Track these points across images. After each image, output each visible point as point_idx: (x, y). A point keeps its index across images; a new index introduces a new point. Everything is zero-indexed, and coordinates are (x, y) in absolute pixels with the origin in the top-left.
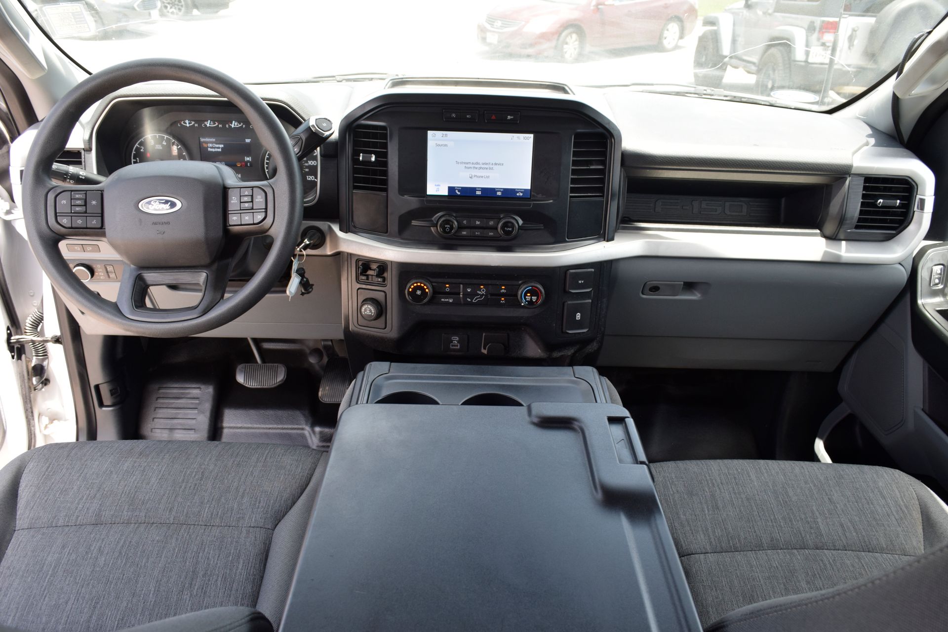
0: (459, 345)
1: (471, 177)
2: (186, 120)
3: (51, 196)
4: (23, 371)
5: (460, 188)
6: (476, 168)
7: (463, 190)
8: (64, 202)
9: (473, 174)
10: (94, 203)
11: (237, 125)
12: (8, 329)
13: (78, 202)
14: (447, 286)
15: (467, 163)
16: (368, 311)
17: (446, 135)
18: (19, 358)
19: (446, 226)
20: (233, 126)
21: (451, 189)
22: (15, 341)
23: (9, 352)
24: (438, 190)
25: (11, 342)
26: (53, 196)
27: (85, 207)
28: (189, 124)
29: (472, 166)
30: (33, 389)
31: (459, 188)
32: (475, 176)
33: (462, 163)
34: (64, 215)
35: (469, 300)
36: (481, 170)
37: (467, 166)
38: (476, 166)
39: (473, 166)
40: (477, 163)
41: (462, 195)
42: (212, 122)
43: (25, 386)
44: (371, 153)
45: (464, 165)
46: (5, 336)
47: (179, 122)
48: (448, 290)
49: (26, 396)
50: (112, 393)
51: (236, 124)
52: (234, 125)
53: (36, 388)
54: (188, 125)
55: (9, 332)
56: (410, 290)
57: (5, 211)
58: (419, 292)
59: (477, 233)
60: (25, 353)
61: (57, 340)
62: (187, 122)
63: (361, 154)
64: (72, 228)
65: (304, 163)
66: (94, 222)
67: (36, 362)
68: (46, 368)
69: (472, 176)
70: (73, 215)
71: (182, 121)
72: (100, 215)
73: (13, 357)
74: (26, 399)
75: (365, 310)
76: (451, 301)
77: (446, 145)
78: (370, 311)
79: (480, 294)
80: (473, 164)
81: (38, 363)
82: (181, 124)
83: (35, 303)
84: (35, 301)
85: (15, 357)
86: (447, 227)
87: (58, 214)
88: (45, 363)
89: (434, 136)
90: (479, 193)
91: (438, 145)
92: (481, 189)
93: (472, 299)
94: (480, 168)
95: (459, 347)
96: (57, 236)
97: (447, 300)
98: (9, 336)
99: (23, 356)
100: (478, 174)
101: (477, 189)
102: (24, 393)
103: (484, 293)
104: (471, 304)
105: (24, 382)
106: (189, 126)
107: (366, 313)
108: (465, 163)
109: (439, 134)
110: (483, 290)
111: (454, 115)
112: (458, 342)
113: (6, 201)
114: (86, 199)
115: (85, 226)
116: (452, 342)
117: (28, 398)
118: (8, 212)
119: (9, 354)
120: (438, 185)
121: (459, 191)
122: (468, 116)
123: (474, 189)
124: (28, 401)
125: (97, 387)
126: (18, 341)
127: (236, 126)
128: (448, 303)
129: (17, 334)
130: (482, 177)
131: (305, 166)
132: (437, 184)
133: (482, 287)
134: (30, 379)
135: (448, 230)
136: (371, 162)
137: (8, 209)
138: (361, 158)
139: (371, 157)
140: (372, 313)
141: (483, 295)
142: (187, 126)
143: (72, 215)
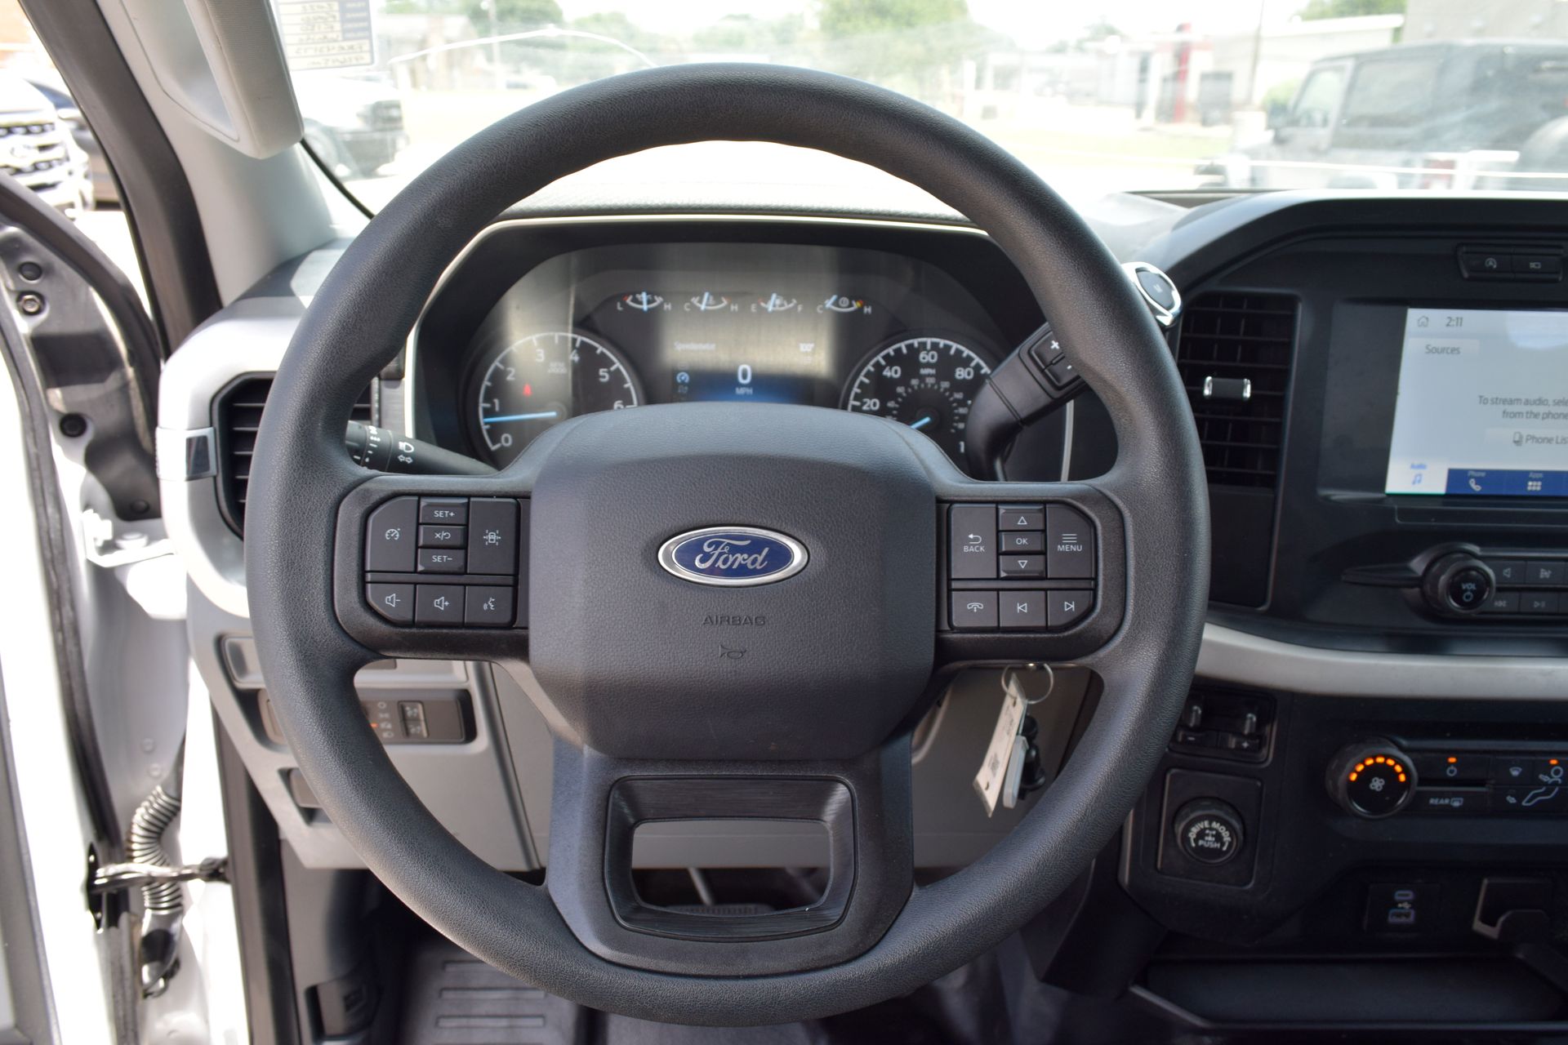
0: (1413, 912)
1: (1518, 443)
2: (640, 293)
3: (349, 514)
4: (120, 958)
5: (1483, 474)
6: (1536, 416)
7: (1491, 477)
8: (395, 533)
9: (1525, 433)
10: (492, 537)
11: (782, 305)
12: (91, 851)
13: (442, 536)
14: (1452, 760)
15: (1511, 402)
16: (1210, 838)
17: (1460, 321)
18: (113, 921)
19: (1464, 587)
20: (770, 308)
21: (1455, 476)
22: (105, 881)
23: (89, 914)
24: (1417, 480)
25: (96, 886)
26: (358, 514)
27: (461, 553)
28: (649, 302)
29: (1524, 409)
30: (140, 995)
31: (1479, 474)
32: (1532, 438)
33: (1496, 401)
34: (390, 578)
35: (1512, 800)
36: (1550, 421)
37: (1510, 408)
38: (1535, 409)
39: (1529, 408)
40: (1541, 402)
41: (1488, 492)
42: (711, 298)
43: (124, 995)
44: (1240, 374)
45: (1502, 407)
46: (82, 874)
47: (621, 297)
48: (1452, 772)
49: (125, 1023)
50: (349, 1002)
51: (778, 302)
52: (774, 306)
53: (150, 990)
54: (645, 307)
55: (92, 858)
56: (1354, 777)
57: (100, 543)
58: (1377, 784)
59: (1536, 604)
60: (127, 909)
61: (214, 872)
62: (644, 297)
63: (1209, 379)
64: (412, 624)
65: (956, 408)
66: (490, 605)
67: (151, 924)
68: (176, 938)
69: (1521, 437)
70: (422, 578)
71: (628, 295)
72: (510, 580)
73: (98, 924)
74: (126, 1029)
75: (1201, 835)
76: (1456, 804)
77: (1455, 351)
78: (1218, 837)
79: (1546, 784)
80: (1527, 402)
81: (157, 926)
82: (624, 305)
83: (156, 769)
84: (155, 765)
85: (104, 921)
86: (1466, 590)
87: (369, 577)
88: (175, 927)
89: (1423, 324)
90: (1534, 487)
91: (1432, 350)
92: (1541, 476)
93: (1520, 799)
94: (1548, 415)
95: (1411, 919)
96: (357, 648)
97: (1447, 801)
98: (92, 868)
99: (124, 919)
100: (1539, 433)
101: (1531, 475)
102: (121, 1013)
103: (1557, 778)
104: (1518, 812)
105: (123, 987)
106: (649, 310)
107: (1201, 842)
108: (1504, 401)
109: (1437, 317)
110: (1557, 772)
111: (1492, 263)
112: (1413, 904)
113: (103, 517)
114: (467, 525)
115: (457, 619)
116: (1395, 905)
117: (130, 1026)
118: (109, 547)
119: (89, 918)
120: (1421, 466)
121: (1479, 481)
122: (1533, 265)
123: (1524, 476)
124: (131, 1034)
125: (313, 993)
126: (114, 880)
127: (777, 308)
128: (1448, 811)
129: (112, 859)
130: (1550, 441)
131: (958, 414)
132: (1416, 463)
133: (1554, 762)
134: (137, 973)
135: (1468, 597)
136: (1241, 401)
137: (109, 536)
138: (1207, 392)
139: (1243, 387)
140: (1223, 844)
141: (1555, 784)
142: (642, 310)
143: (419, 580)
